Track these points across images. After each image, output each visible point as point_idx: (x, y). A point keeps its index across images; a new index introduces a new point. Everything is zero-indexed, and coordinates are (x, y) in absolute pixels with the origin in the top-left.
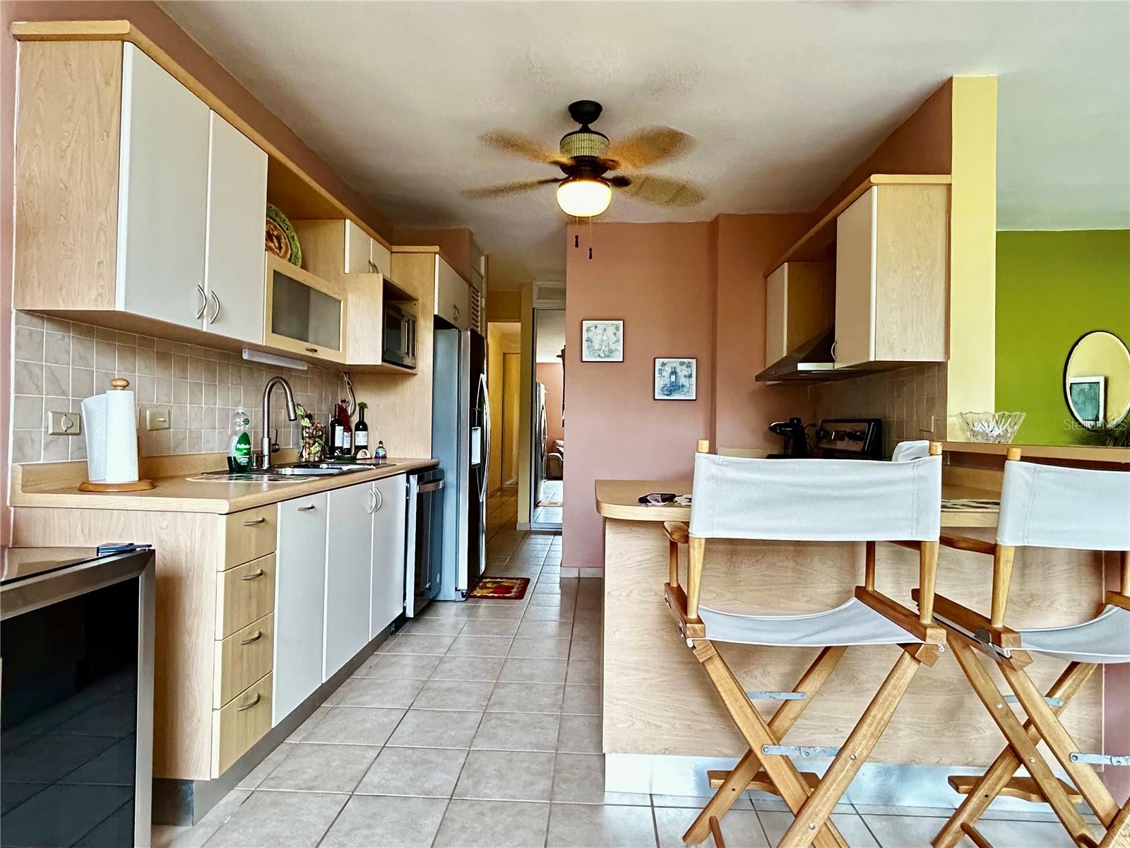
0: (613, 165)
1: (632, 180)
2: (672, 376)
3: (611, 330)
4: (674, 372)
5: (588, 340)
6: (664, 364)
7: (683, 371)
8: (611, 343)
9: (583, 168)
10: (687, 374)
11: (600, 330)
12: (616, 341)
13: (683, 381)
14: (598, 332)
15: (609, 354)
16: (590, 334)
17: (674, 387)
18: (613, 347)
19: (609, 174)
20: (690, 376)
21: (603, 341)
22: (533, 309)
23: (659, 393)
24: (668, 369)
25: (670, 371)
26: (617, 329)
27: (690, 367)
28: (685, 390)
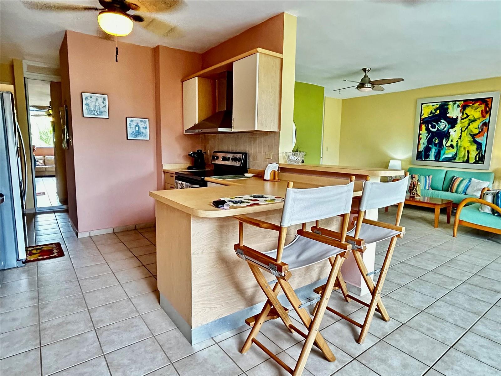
0: (136, 7)
1: (145, 19)
2: (136, 127)
3: (100, 100)
4: (137, 126)
5: (87, 104)
6: (132, 121)
7: (142, 125)
8: (101, 107)
9: (116, 5)
10: (144, 127)
11: (94, 99)
12: (104, 106)
13: (142, 130)
14: (92, 100)
15: (100, 113)
16: (88, 101)
17: (138, 133)
18: (102, 110)
19: (131, 12)
20: (146, 128)
21: (95, 106)
22: (24, 78)
23: (130, 136)
24: (134, 124)
25: (135, 125)
26: (104, 99)
27: (145, 123)
28: (144, 135)
